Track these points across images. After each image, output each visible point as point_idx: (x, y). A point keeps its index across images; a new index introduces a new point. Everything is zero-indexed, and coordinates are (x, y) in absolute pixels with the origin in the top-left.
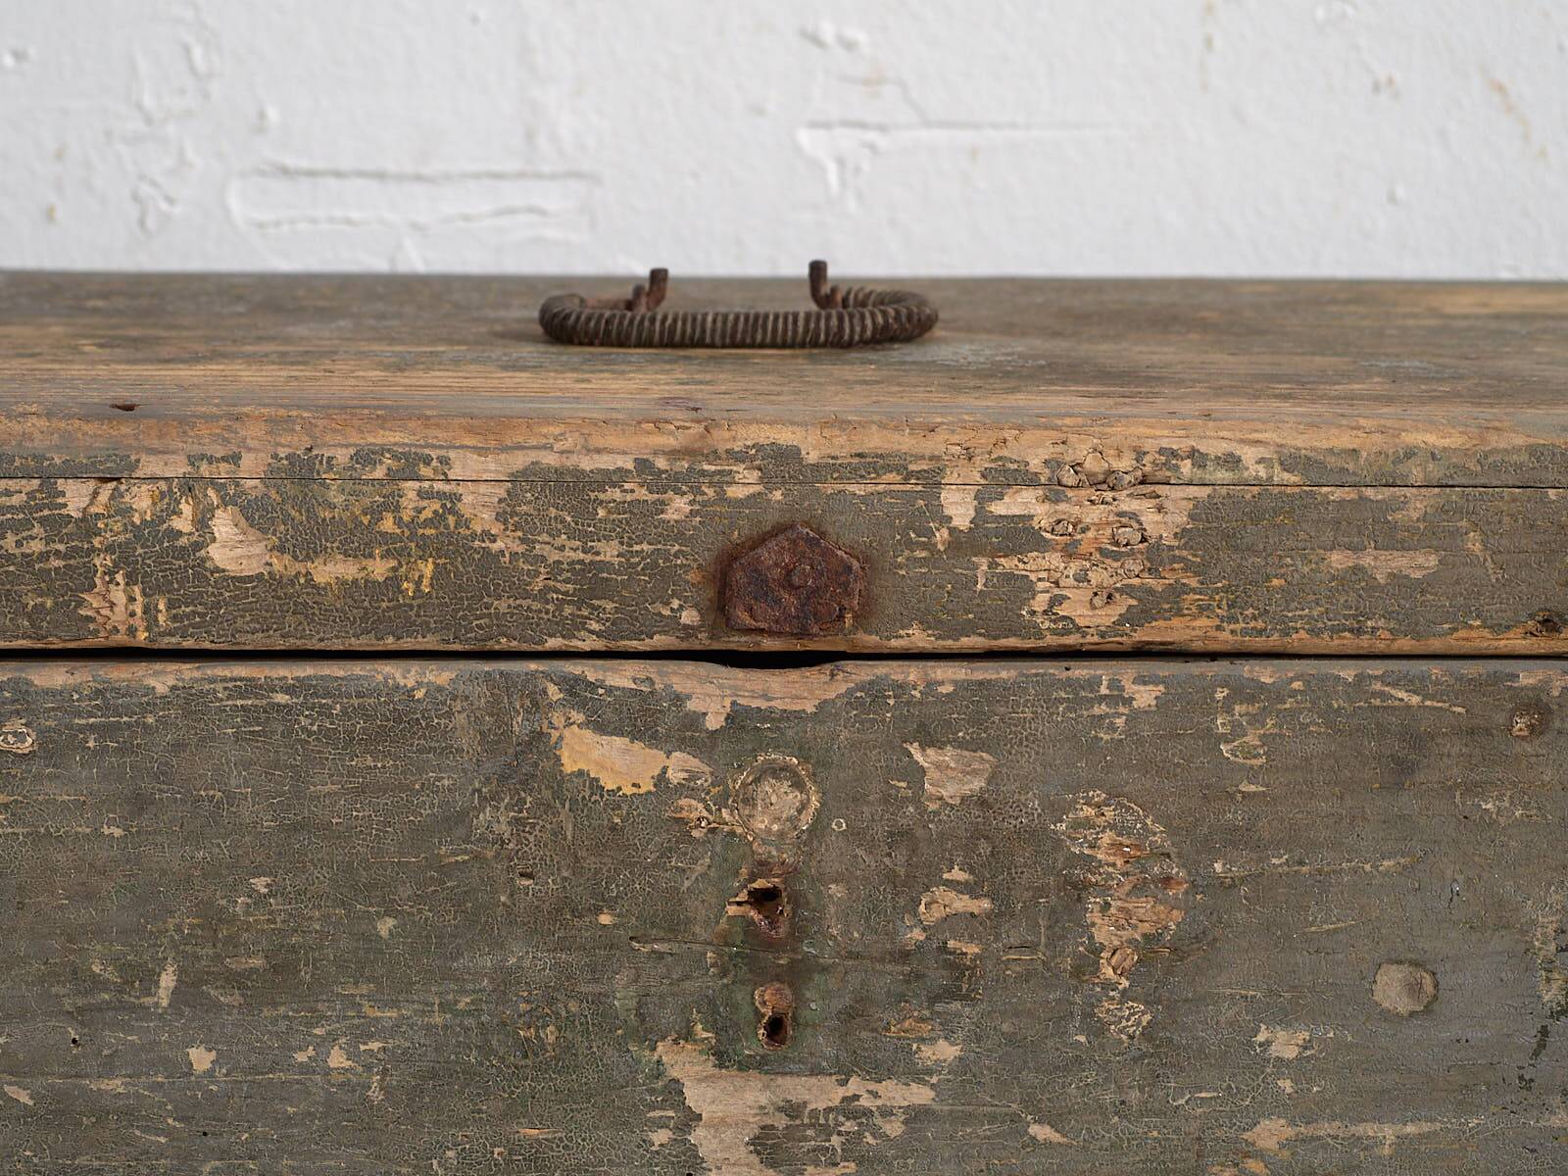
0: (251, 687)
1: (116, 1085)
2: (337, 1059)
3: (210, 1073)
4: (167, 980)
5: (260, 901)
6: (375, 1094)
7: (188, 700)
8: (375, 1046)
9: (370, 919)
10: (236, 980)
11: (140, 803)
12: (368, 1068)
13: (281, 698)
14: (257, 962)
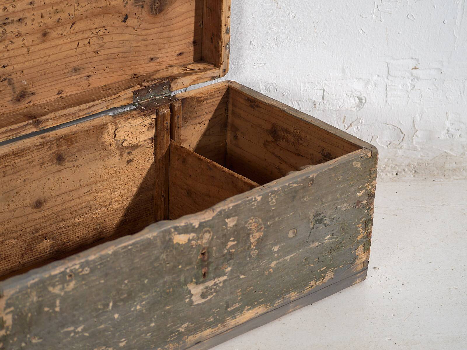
0: (125, 247)
1: (103, 326)
2: (138, 307)
3: (118, 318)
4: (111, 304)
5: (126, 284)
6: (144, 311)
7: (115, 253)
8: (144, 303)
9: (144, 281)
10: (122, 300)
11: (107, 275)
12: (143, 307)
13: (130, 247)
14: (125, 295)
